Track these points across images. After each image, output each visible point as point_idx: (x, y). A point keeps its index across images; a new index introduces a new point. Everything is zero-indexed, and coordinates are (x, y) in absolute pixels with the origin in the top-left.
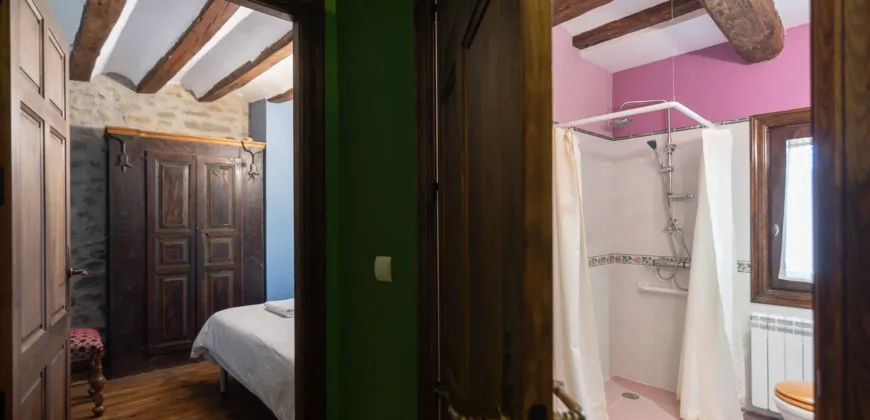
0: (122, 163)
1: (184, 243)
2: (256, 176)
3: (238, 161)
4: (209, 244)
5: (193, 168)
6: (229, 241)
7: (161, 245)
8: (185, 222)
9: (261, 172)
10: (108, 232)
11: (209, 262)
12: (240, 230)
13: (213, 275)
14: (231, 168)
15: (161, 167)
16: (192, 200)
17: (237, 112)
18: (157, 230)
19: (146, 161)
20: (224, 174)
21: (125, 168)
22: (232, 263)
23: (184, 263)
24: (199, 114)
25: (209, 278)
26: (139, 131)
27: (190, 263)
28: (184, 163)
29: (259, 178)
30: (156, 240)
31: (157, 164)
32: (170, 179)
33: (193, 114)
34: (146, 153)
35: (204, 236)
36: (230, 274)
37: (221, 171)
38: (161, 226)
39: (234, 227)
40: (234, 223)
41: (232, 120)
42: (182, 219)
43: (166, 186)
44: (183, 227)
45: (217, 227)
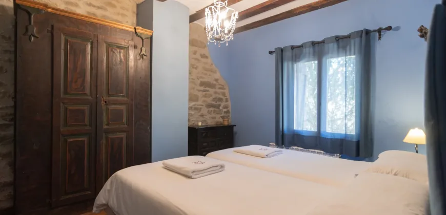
0: (29, 34)
1: (86, 108)
2: (145, 57)
3: (132, 43)
4: (107, 109)
5: (95, 44)
6: (123, 107)
7: (66, 109)
8: (87, 91)
9: (148, 55)
10: (15, 97)
11: (107, 125)
12: (132, 100)
13: (111, 136)
14: (126, 49)
15: (67, 42)
16: (94, 71)
17: (127, 10)
18: (62, 95)
19: (52, 34)
20: (120, 52)
21: (33, 39)
22: (126, 126)
23: (86, 125)
24: (99, 8)
25: (107, 138)
26: (46, 6)
27: (90, 125)
28: (87, 40)
29: (147, 58)
30: (61, 104)
31: (63, 37)
32: (74, 52)
33: (94, 6)
34: (52, 26)
35: (103, 102)
36: (124, 135)
37: (118, 50)
38: (66, 92)
39: (127, 97)
40: (127, 94)
41: (123, 15)
42: (84, 88)
43: (70, 58)
44: (85, 94)
45: (113, 96)
